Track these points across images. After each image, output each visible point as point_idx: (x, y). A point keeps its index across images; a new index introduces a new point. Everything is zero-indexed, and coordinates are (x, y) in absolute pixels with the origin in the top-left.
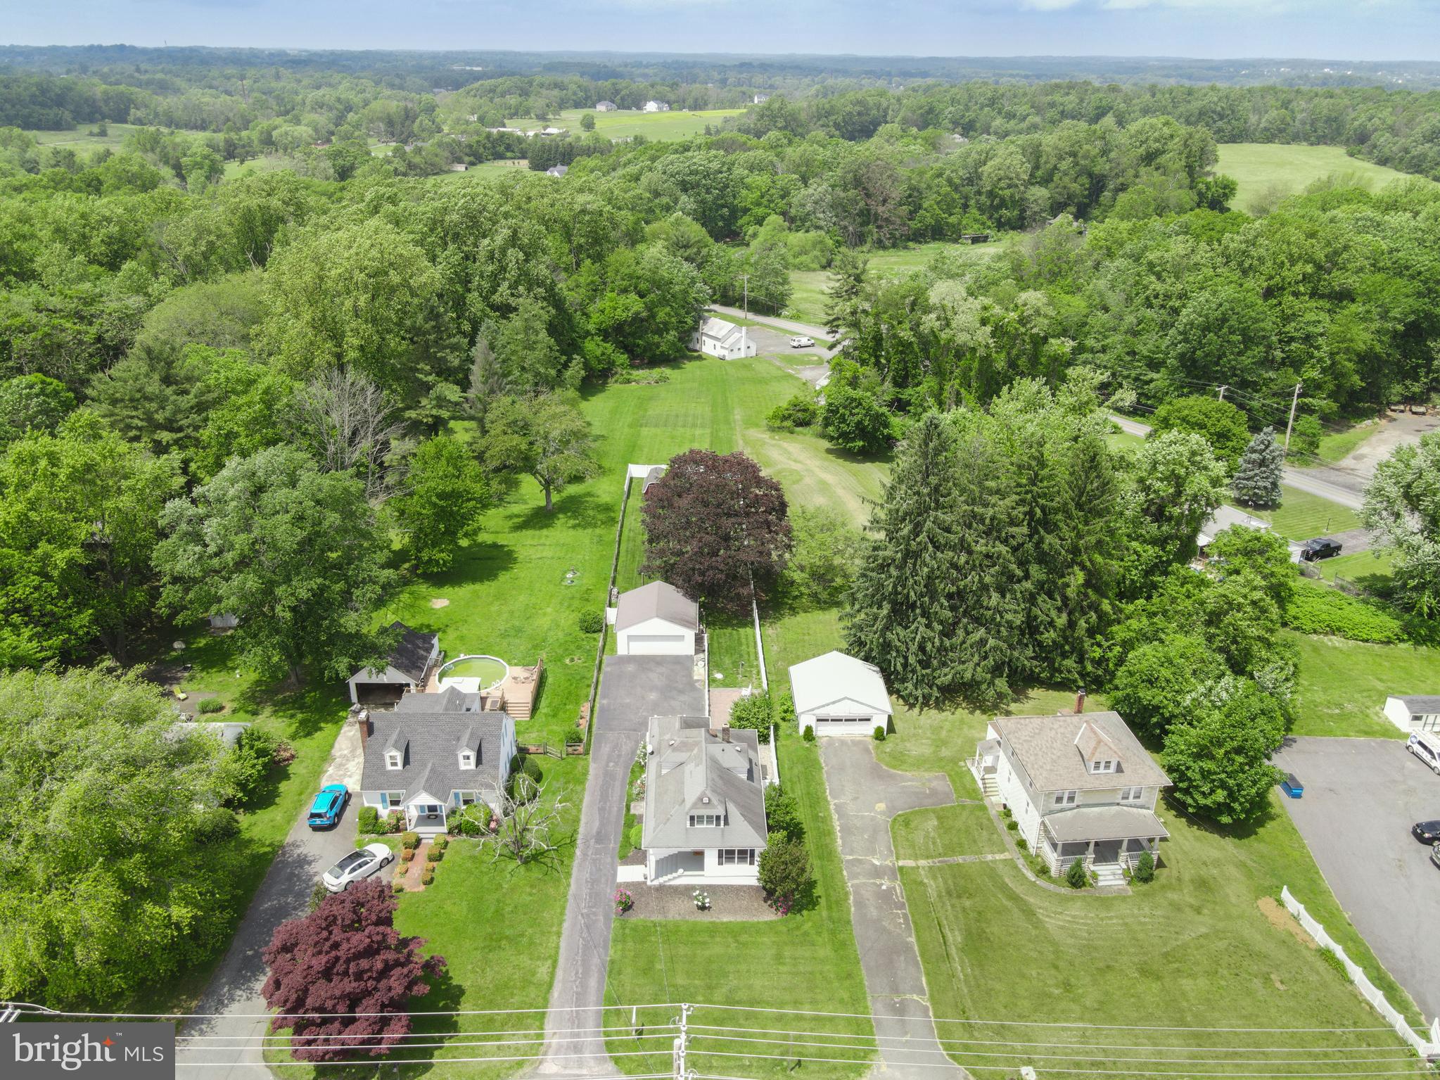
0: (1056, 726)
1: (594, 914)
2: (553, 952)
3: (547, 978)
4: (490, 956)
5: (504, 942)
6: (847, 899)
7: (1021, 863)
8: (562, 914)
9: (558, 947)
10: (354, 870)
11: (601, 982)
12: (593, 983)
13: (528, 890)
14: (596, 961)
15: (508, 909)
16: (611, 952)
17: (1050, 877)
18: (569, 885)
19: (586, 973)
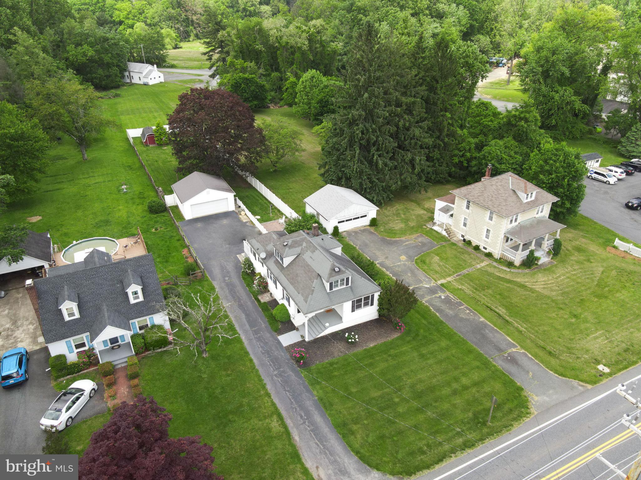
0: (493, 183)
1: (284, 372)
2: (272, 409)
3: (282, 430)
4: (227, 430)
5: (230, 417)
6: (430, 310)
7: (495, 264)
8: (261, 380)
9: (274, 404)
10: (69, 408)
11: (323, 416)
12: (318, 418)
13: (224, 373)
14: (309, 404)
15: (218, 391)
16: (315, 393)
17: (515, 266)
18: (251, 360)
19: (308, 414)
